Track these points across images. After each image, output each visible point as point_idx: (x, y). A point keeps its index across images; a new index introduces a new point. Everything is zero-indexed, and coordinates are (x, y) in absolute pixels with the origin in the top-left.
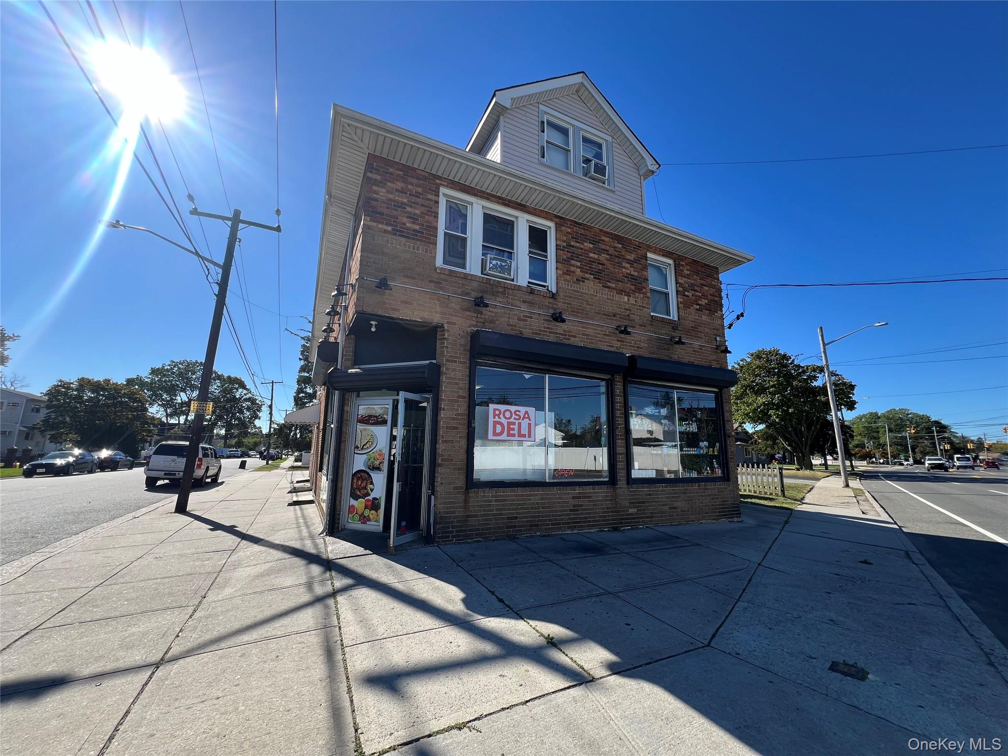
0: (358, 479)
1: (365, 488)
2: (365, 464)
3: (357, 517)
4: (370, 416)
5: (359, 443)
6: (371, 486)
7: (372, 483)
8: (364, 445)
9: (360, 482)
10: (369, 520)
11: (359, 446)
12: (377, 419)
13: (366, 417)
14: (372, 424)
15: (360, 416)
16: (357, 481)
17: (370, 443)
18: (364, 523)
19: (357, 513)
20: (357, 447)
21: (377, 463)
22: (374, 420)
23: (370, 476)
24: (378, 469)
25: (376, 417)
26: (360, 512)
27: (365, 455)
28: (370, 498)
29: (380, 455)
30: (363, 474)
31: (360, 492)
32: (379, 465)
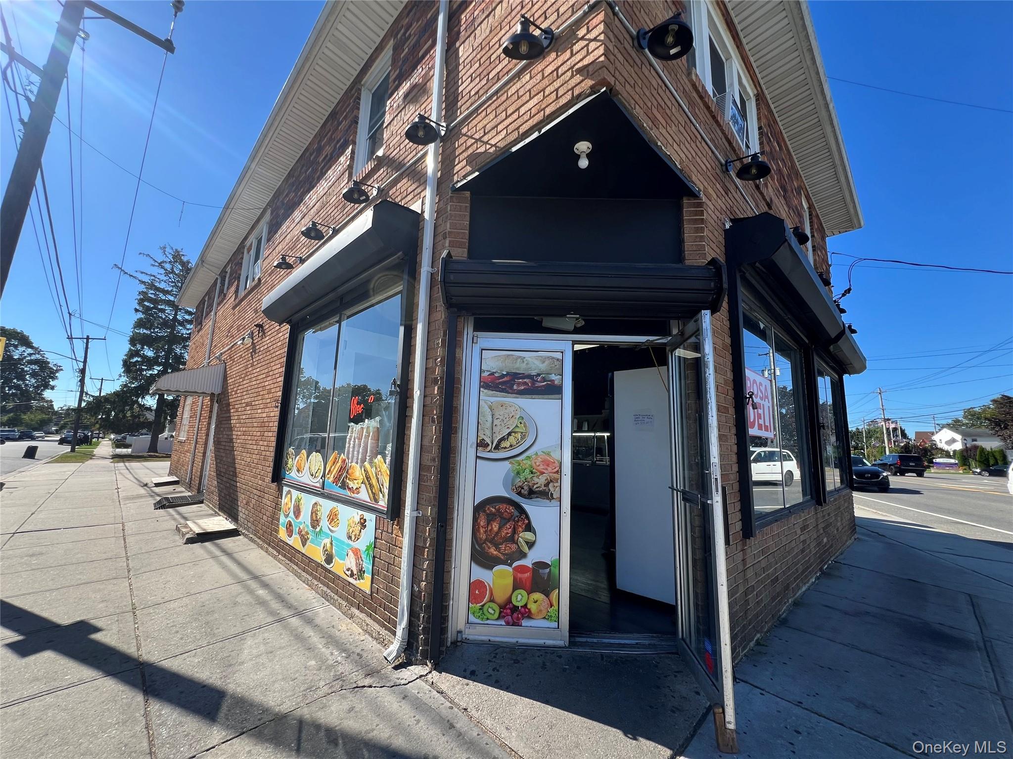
0: (490, 519)
1: (512, 539)
2: (508, 482)
3: (493, 610)
4: (514, 376)
5: (488, 433)
6: (529, 536)
7: (529, 528)
8: (503, 439)
9: (495, 527)
10: (528, 615)
11: (488, 441)
12: (534, 382)
13: (503, 376)
14: (521, 393)
15: (486, 374)
16: (489, 522)
17: (519, 436)
18: (516, 624)
19: (492, 600)
20: (481, 444)
21: (541, 481)
22: (525, 383)
23: (522, 511)
24: (544, 494)
25: (530, 377)
26: (500, 597)
27: (507, 463)
28: (528, 562)
29: (547, 463)
30: (503, 507)
31: (498, 548)
32: (547, 485)
